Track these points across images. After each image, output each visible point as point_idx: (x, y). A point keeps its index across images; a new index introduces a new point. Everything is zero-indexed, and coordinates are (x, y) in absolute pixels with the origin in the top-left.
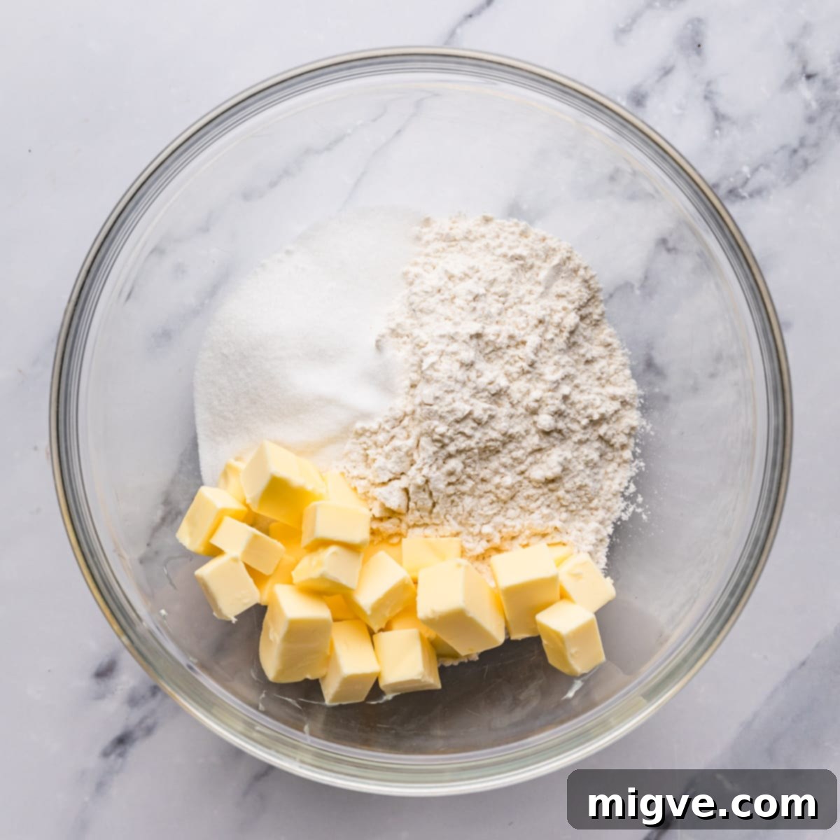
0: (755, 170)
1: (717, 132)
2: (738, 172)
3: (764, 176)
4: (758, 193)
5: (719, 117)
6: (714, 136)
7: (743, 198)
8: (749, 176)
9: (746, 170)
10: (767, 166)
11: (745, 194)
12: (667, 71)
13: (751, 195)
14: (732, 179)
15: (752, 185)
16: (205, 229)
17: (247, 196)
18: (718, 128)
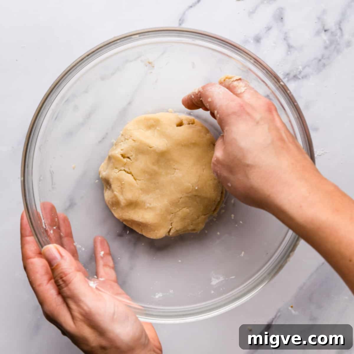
0: (304, 68)
1: (289, 53)
2: (298, 69)
3: (308, 70)
4: (305, 77)
5: (290, 47)
6: (288, 54)
7: (299, 79)
8: (302, 70)
9: (300, 68)
10: (309, 66)
11: (300, 77)
12: (269, 29)
13: (302, 78)
14: (295, 71)
15: (302, 74)
16: (86, 92)
17: (103, 79)
18: (289, 51)
